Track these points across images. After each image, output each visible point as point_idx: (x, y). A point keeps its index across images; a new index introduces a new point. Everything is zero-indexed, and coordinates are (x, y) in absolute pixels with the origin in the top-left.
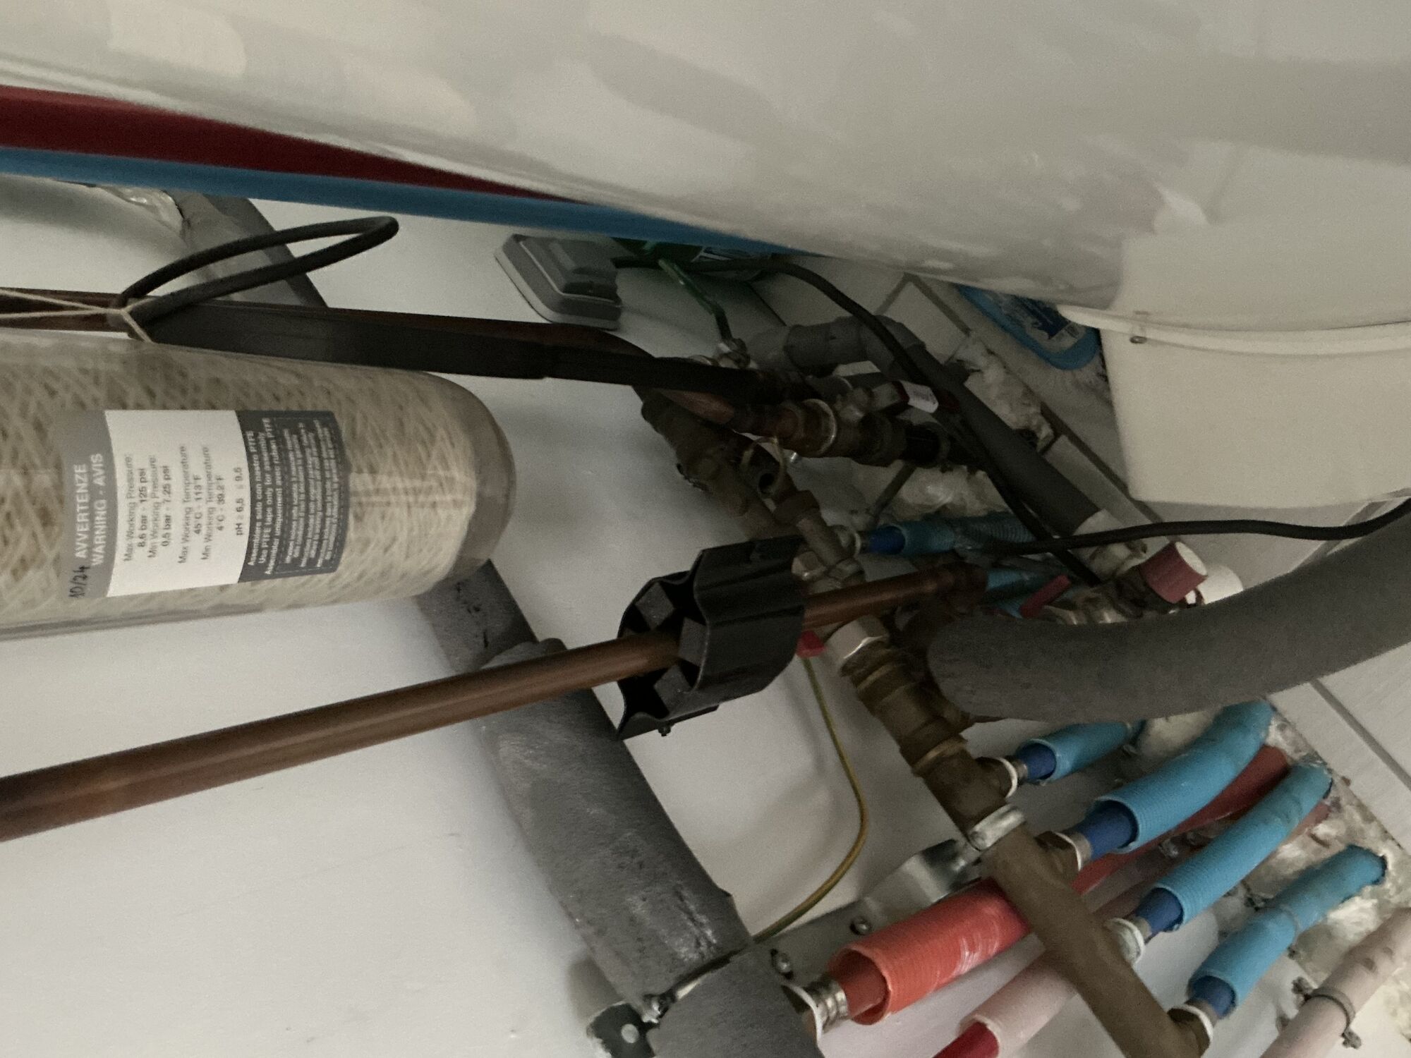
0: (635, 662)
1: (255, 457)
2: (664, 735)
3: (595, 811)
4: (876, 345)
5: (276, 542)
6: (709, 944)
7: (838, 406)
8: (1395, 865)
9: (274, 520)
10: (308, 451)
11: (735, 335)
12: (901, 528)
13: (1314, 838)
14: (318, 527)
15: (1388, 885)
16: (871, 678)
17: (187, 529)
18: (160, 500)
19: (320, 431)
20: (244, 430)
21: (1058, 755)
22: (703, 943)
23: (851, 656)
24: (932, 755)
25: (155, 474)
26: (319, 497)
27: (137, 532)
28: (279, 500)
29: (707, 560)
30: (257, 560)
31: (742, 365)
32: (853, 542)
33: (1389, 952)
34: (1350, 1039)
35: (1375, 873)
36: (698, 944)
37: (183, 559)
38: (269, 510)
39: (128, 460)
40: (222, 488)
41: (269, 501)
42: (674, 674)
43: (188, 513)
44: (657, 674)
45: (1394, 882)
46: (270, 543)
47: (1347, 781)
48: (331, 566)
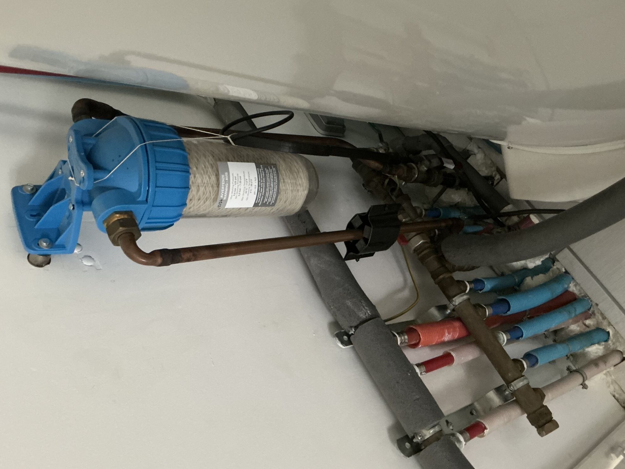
0: (350, 237)
1: (259, 175)
2: (357, 261)
3: (337, 278)
4: (435, 145)
5: (262, 197)
6: (369, 314)
7: (418, 166)
8: (613, 335)
9: (262, 191)
10: (271, 174)
11: (385, 140)
12: (440, 209)
13: (585, 325)
14: (272, 193)
15: (610, 342)
16: (423, 253)
17: (244, 192)
18: (239, 185)
19: (273, 169)
20: (257, 168)
21: (486, 283)
22: (367, 314)
23: (417, 246)
24: (441, 277)
25: (238, 178)
26: (273, 186)
27: (234, 192)
28: (264, 186)
29: (372, 209)
30: (258, 201)
31: (387, 151)
32: (422, 213)
33: (605, 362)
34: (584, 386)
35: (605, 338)
36: (366, 314)
37: (242, 200)
38: (262, 189)
39: (233, 174)
40: (252, 182)
41: (262, 186)
42: (362, 242)
43: (244, 188)
44: (356, 241)
45: (612, 341)
46: (261, 197)
47: (597, 305)
48: (273, 205)
